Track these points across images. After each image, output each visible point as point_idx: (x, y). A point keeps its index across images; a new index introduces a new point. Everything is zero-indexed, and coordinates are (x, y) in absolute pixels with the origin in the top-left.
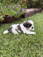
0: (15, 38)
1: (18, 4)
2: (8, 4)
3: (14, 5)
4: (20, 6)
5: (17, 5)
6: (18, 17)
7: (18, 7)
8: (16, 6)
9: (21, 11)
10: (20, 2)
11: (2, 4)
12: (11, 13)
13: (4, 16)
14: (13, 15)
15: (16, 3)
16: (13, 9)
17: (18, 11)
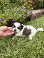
1: (23, 6)
9: (26, 14)
10: (26, 4)
13: (8, 20)
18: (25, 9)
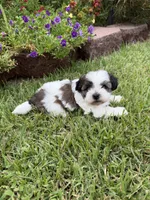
0: (55, 128)
1: (65, 9)
2: (31, 12)
3: (48, 14)
4: (71, 15)
5: (60, 13)
6: (65, 54)
7: (65, 20)
8: (57, 16)
9: (74, 34)
10: (73, 4)
11: (8, 12)
12: (39, 41)
13: (16, 54)
14: (47, 50)
15: (57, 7)
16: (47, 26)
17: (65, 36)
18: (71, 21)
